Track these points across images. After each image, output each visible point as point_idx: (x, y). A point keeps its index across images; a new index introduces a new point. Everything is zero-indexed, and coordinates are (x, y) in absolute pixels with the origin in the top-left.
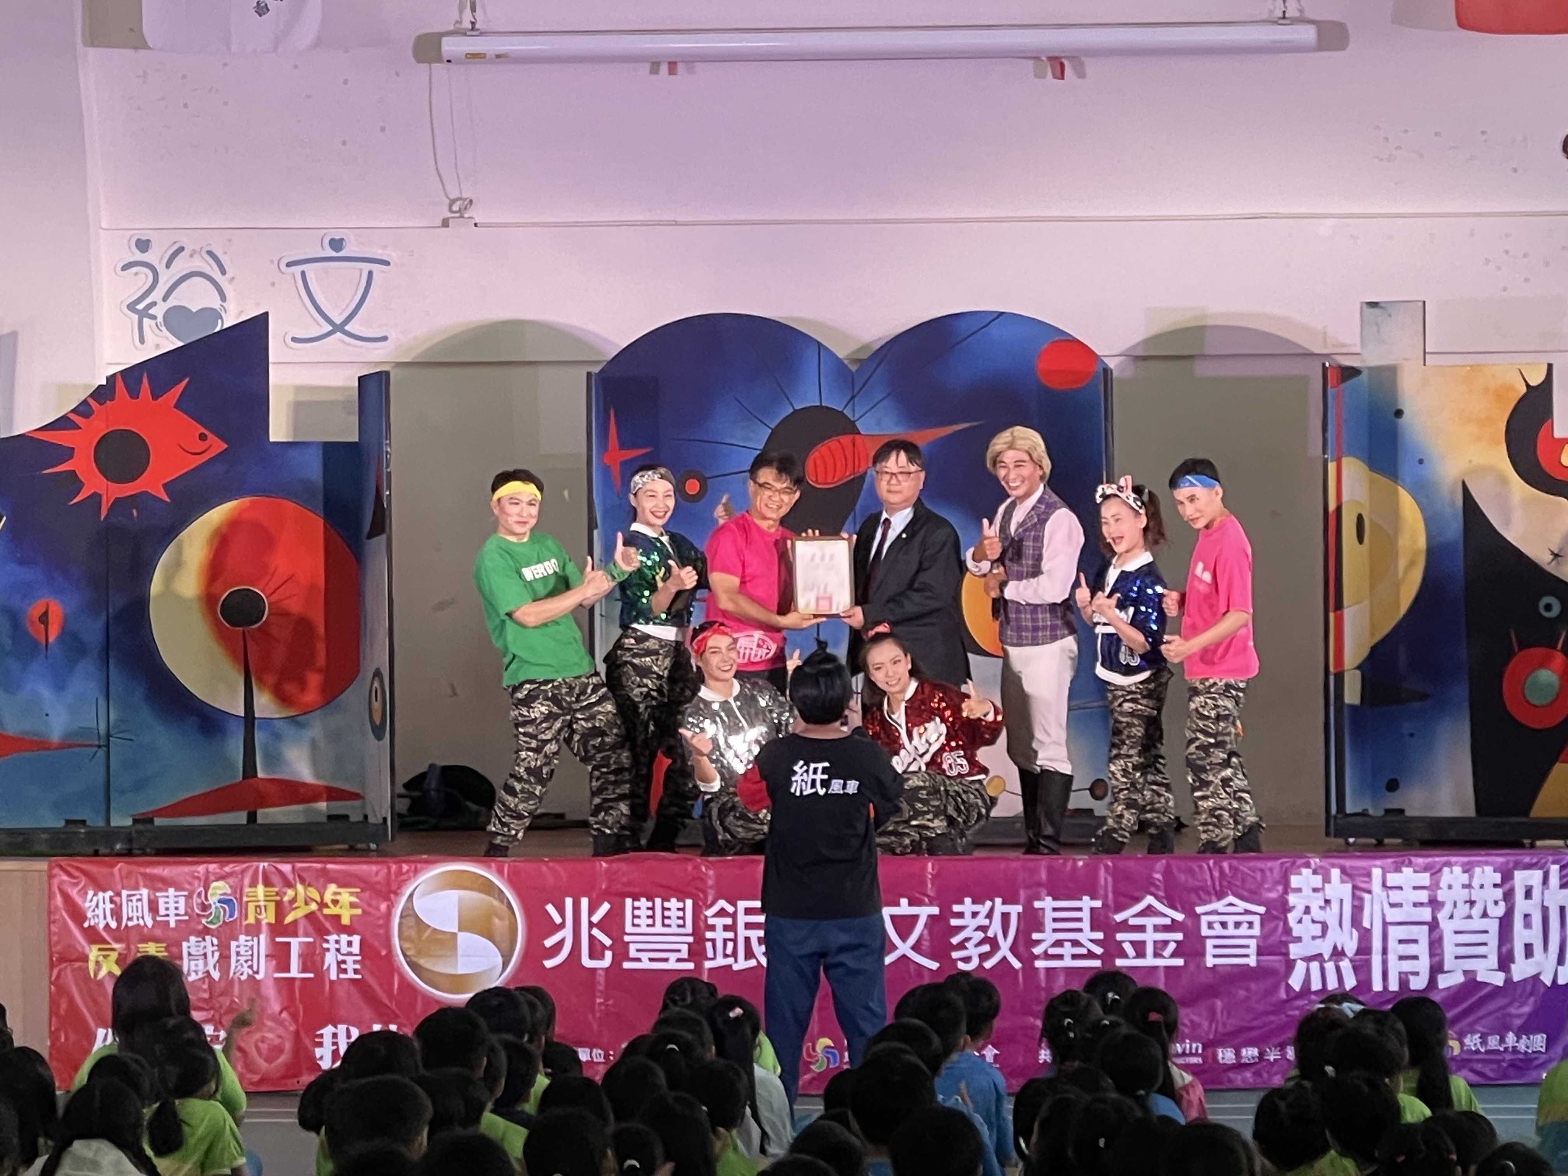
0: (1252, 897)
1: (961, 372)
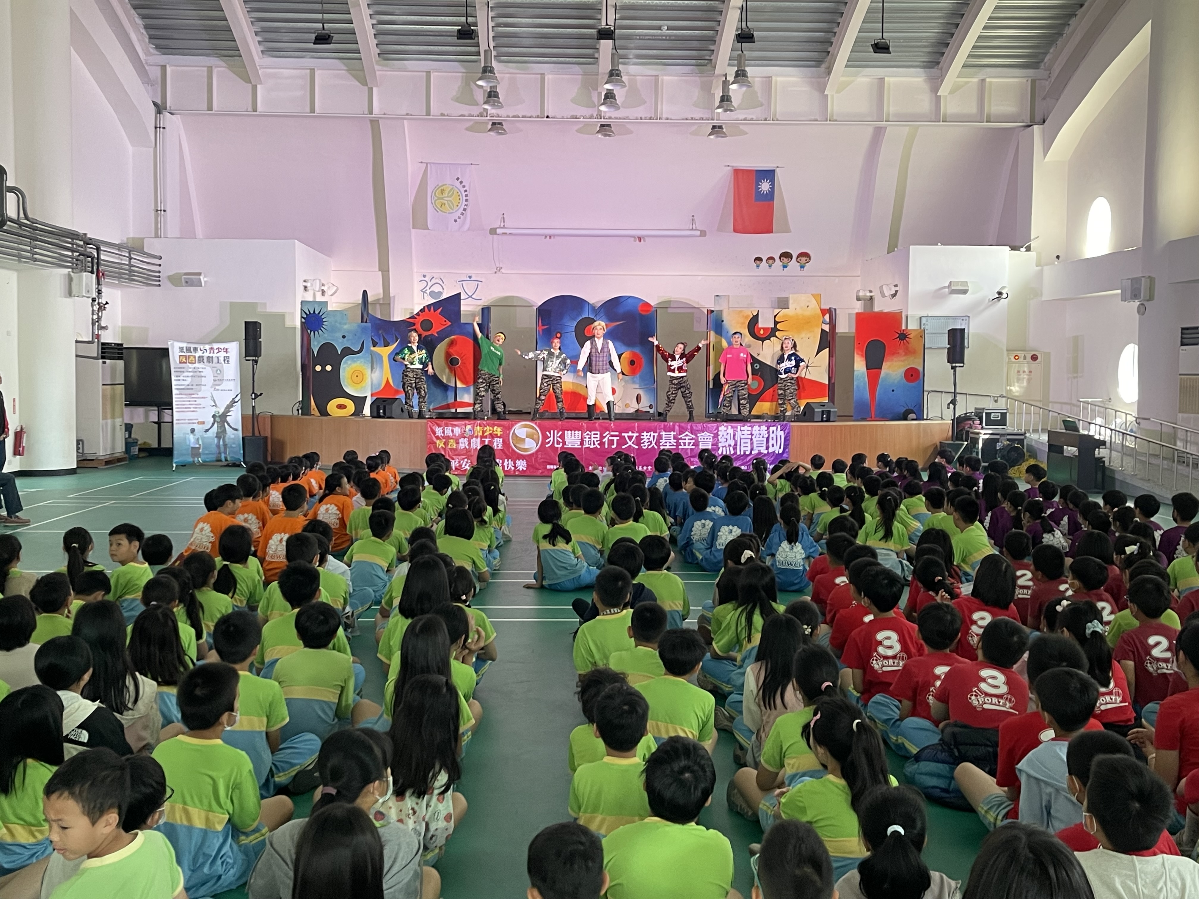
0: (710, 432)
1: (621, 310)
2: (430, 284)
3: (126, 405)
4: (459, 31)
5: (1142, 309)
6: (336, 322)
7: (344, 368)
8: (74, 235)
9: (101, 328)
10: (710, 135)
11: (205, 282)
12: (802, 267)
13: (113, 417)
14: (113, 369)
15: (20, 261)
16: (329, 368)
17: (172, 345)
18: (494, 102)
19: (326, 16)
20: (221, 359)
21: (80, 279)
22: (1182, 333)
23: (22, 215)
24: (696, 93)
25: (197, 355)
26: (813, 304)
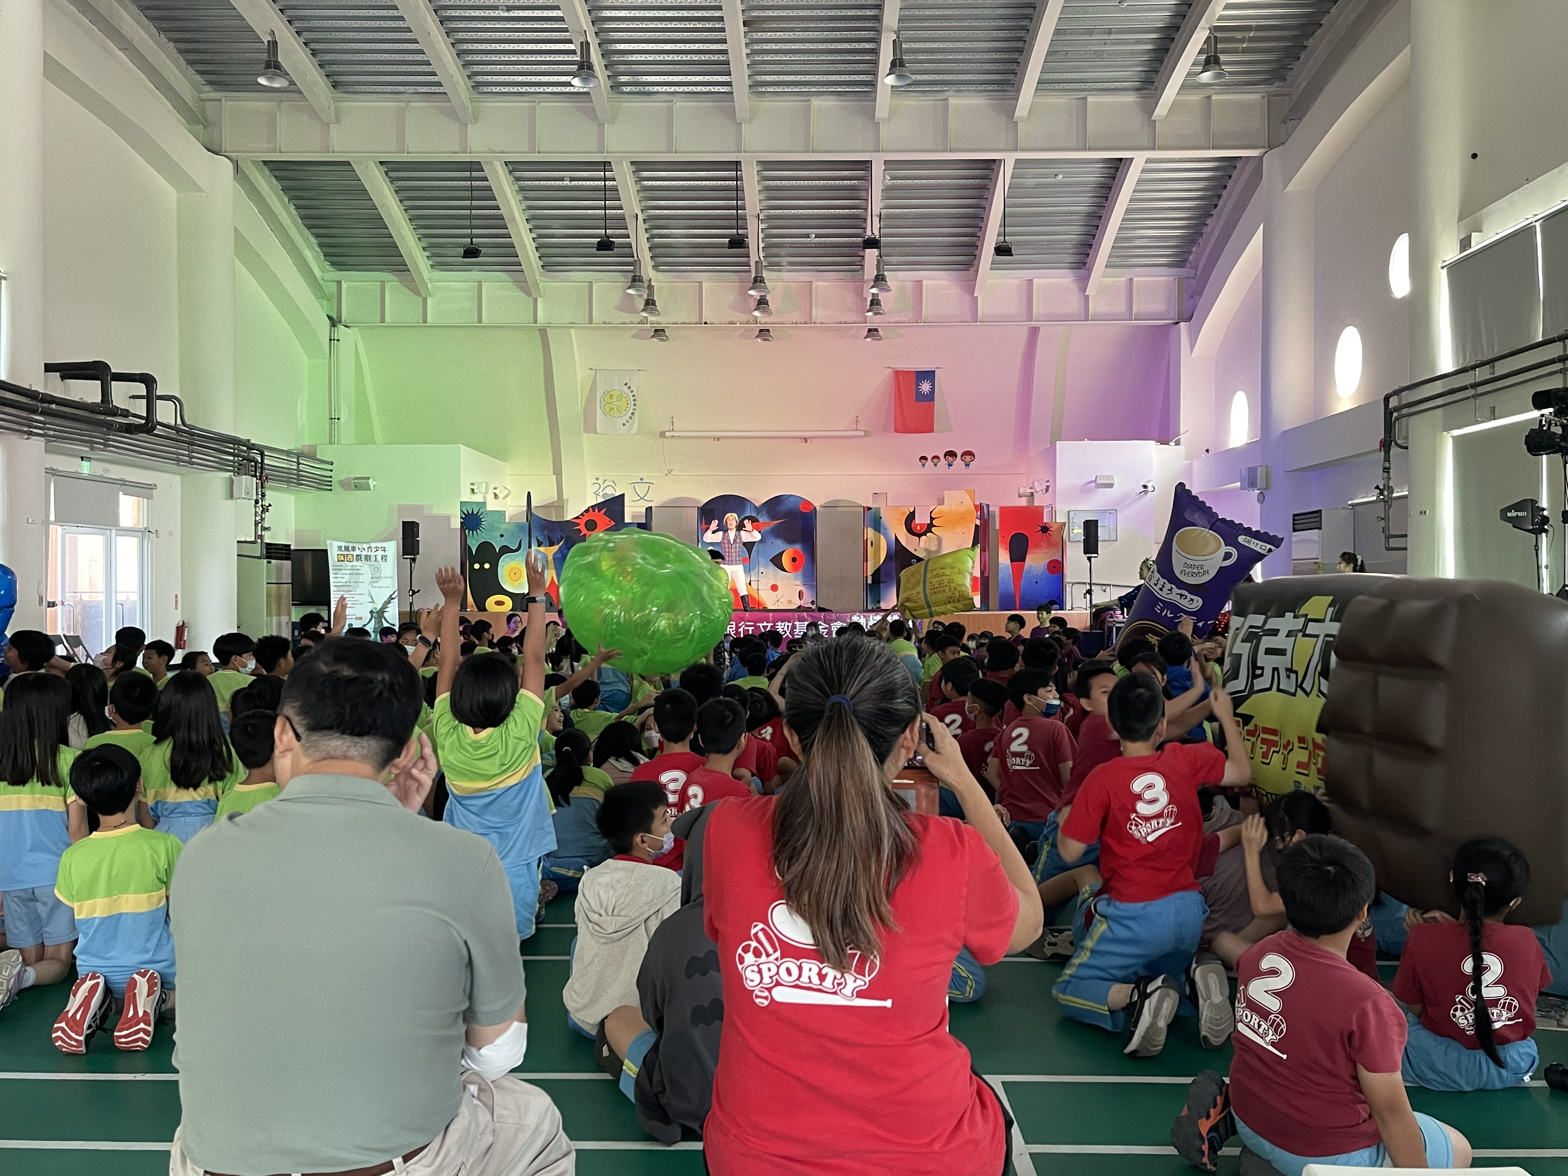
1: (783, 508)
2: (603, 487)
3: (293, 605)
4: (599, 242)
5: (1261, 497)
6: (494, 521)
7: (503, 566)
8: (236, 441)
9: (264, 529)
10: (866, 337)
11: (374, 486)
12: (967, 465)
13: (279, 614)
14: (279, 571)
15: (178, 465)
16: (487, 566)
17: (331, 544)
18: (652, 309)
19: (474, 231)
20: (379, 558)
21: (240, 482)
22: (1294, 520)
23: (179, 422)
24: (850, 299)
25: (355, 553)
26: (967, 500)
